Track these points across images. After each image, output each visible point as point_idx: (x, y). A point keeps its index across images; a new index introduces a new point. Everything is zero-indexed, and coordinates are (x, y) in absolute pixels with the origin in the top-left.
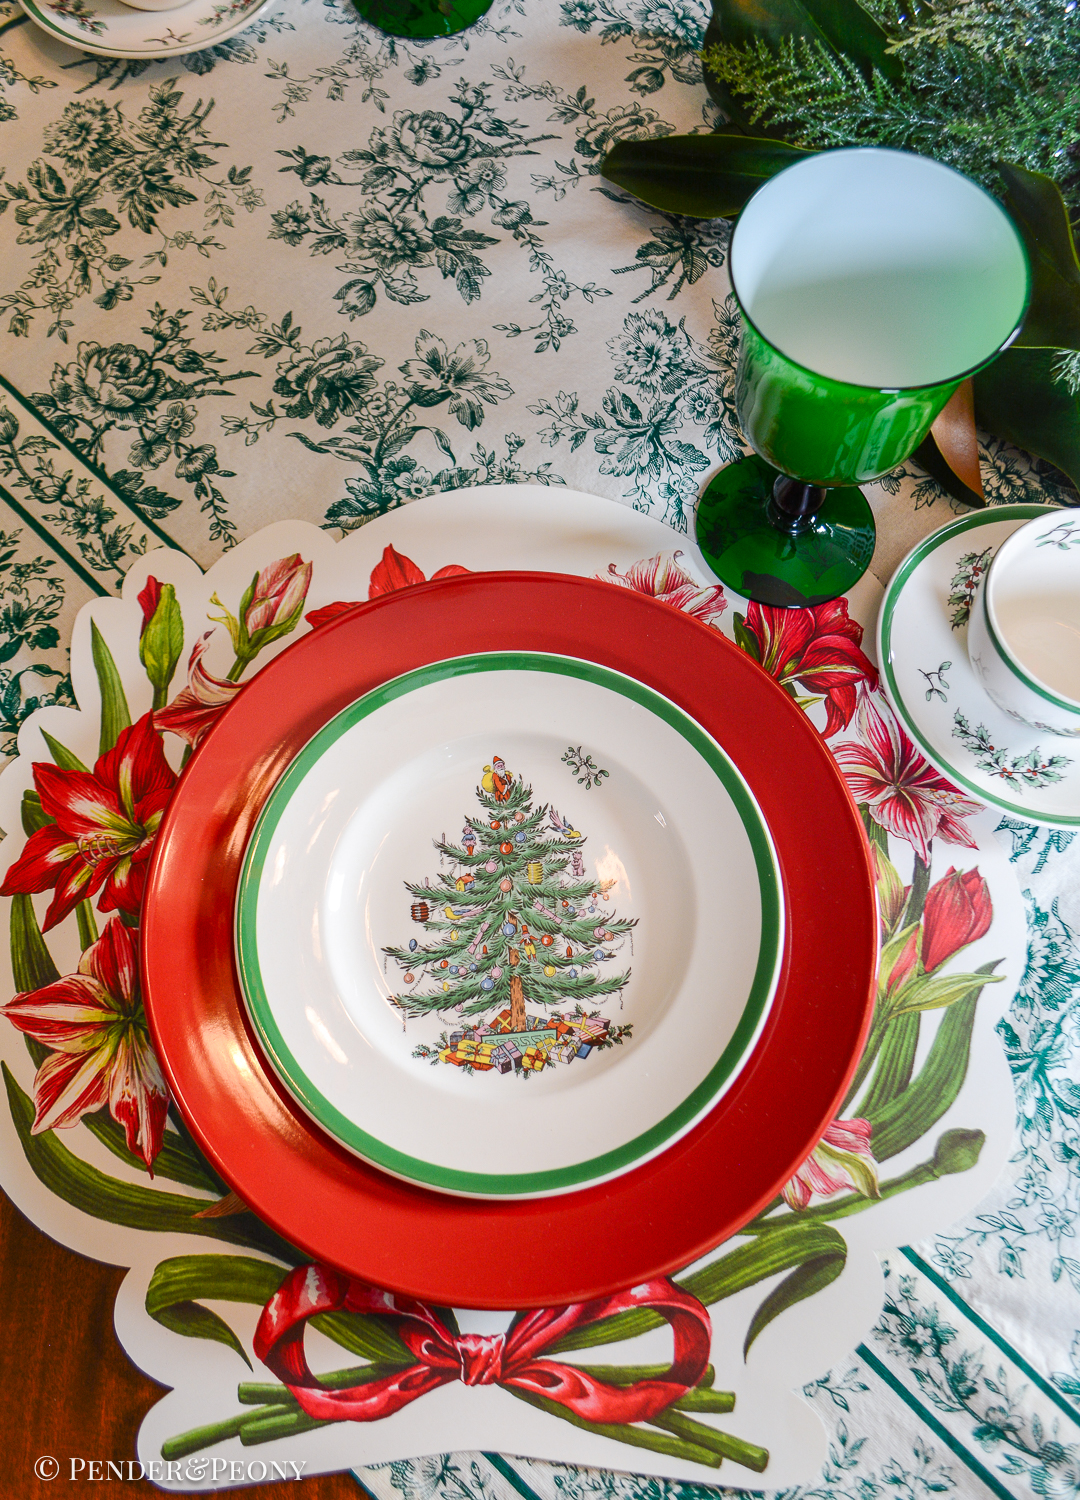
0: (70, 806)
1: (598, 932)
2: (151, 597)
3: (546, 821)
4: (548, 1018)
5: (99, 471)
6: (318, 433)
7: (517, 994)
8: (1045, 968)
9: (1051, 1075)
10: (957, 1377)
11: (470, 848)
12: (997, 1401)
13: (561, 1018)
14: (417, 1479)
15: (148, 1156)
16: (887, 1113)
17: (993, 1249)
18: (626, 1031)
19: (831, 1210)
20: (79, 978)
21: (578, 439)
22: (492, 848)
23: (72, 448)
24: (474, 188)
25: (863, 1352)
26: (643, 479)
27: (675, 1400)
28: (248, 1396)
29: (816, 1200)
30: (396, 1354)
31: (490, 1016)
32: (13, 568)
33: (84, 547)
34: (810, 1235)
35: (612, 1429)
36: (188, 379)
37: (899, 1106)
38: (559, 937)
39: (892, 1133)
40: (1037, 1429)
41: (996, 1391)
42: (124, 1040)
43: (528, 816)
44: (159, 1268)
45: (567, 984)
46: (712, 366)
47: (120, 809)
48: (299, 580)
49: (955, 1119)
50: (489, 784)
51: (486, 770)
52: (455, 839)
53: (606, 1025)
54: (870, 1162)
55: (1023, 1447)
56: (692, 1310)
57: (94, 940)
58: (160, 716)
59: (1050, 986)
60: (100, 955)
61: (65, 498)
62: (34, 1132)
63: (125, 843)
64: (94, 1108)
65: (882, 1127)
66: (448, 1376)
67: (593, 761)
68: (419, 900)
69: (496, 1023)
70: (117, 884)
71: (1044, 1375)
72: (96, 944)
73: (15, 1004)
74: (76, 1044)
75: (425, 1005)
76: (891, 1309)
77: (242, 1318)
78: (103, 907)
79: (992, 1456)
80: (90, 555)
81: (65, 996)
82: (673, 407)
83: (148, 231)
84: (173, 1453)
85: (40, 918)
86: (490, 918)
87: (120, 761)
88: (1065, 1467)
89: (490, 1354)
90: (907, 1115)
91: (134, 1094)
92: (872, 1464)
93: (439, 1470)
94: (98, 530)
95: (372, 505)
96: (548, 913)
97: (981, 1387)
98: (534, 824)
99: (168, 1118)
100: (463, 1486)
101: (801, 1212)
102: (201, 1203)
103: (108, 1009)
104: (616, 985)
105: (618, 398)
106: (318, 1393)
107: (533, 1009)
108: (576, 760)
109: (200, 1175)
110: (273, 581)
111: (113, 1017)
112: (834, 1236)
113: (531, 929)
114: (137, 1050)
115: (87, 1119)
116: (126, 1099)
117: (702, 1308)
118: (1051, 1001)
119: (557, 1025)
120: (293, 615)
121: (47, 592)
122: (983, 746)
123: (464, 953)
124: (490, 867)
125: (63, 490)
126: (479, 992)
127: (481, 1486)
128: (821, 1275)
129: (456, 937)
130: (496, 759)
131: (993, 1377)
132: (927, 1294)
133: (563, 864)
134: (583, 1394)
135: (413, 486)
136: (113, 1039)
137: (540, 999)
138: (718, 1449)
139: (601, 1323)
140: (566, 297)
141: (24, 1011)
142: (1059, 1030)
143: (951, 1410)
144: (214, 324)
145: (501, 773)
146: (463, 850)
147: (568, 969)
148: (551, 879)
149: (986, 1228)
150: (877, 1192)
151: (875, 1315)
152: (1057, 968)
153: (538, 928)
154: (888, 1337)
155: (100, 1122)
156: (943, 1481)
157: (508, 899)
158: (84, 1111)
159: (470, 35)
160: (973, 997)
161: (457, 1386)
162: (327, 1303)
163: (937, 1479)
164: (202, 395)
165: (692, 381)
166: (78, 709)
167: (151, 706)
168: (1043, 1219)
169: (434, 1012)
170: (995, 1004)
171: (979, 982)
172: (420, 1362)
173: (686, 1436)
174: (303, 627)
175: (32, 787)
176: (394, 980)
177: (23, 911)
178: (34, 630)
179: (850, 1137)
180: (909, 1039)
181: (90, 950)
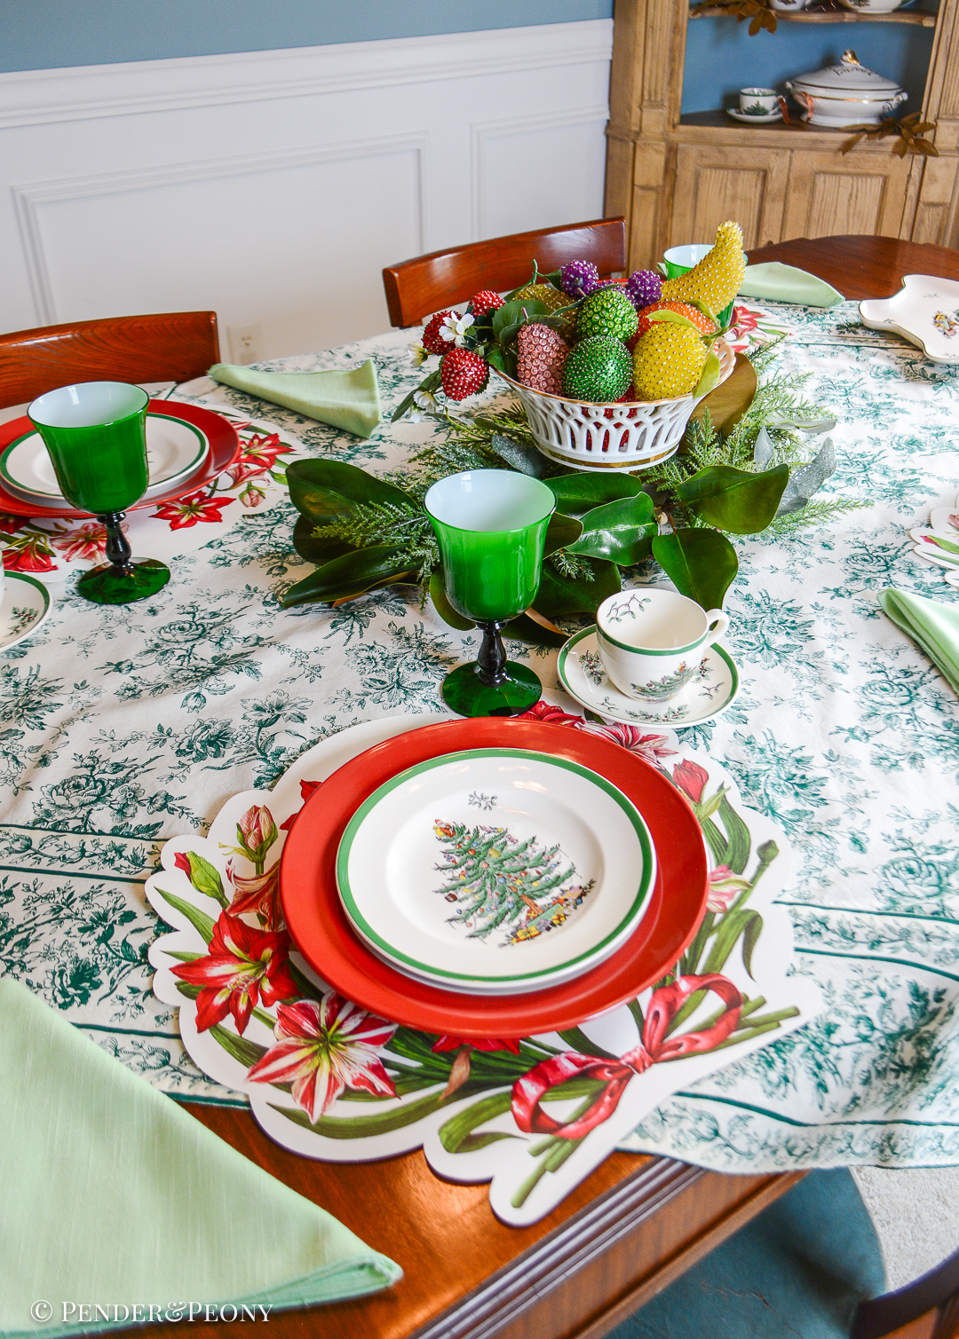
0: (209, 975)
1: (545, 858)
2: (183, 862)
3: (482, 833)
4: (551, 901)
5: (101, 833)
6: (220, 762)
7: (528, 901)
8: (743, 778)
9: (779, 811)
10: (843, 934)
11: (454, 861)
12: (866, 930)
13: (557, 898)
14: (651, 1128)
15: (390, 1092)
16: (728, 857)
17: (814, 883)
18: (592, 882)
19: (738, 903)
20: (281, 1042)
21: (362, 703)
22: (465, 856)
23: (73, 832)
24: (222, 639)
25: (797, 950)
26: (409, 702)
27: (739, 1017)
28: (537, 1152)
29: (729, 904)
30: (594, 1085)
31: (523, 916)
32: (79, 899)
33: (117, 869)
34: (738, 918)
35: (722, 1045)
36: (121, 775)
37: (731, 853)
38: (528, 870)
39: (737, 861)
40: (890, 929)
41: (863, 927)
42: (331, 1054)
43: (471, 835)
44: (440, 1132)
45: (548, 884)
46: (404, 651)
47: (241, 960)
48: (263, 816)
49: (756, 841)
50: (442, 833)
51: (435, 828)
52: (443, 862)
53: (580, 888)
54: (738, 877)
55: (892, 941)
56: (715, 979)
57: (274, 1021)
58: (230, 910)
59: (750, 783)
60: (284, 1026)
61: (87, 854)
62: (313, 1122)
63: (256, 974)
64: (340, 1091)
65: (731, 863)
66: (629, 1076)
67: (485, 795)
68: (446, 894)
69: (528, 918)
70: (268, 992)
71: (876, 910)
72: (278, 1023)
73: (252, 1073)
74: (305, 1070)
75: (487, 930)
76: (796, 926)
77: (504, 1123)
78: (266, 1004)
79: (884, 951)
80: (124, 870)
81: (278, 1055)
82: (399, 673)
83: (43, 729)
84: (520, 1203)
85: (234, 1031)
86: (488, 882)
87: (222, 941)
88: (914, 936)
89: (641, 1056)
90: (737, 854)
91: (357, 1072)
92: (841, 987)
93: (659, 1117)
94: (121, 856)
95: (275, 774)
96: (515, 864)
97: (855, 930)
98: (477, 836)
99: (386, 1070)
100: (676, 1116)
101: (726, 913)
102: (439, 1093)
103: (311, 1045)
104: (571, 872)
105: (368, 681)
106: (572, 1127)
107: (540, 902)
108: (476, 800)
109: (426, 1082)
110: (249, 823)
111: (316, 1047)
112: (748, 911)
113: (512, 874)
114: (343, 1053)
115: (340, 1098)
116: (355, 1077)
117: (719, 975)
118: (755, 788)
119: (557, 901)
120: (273, 830)
121: (110, 898)
122: (648, 717)
123: (488, 900)
124: (470, 863)
125: (83, 851)
126: (509, 910)
127: (685, 1110)
128: (756, 928)
129: (478, 897)
130: (436, 821)
131: (857, 923)
132: (805, 912)
133: (505, 843)
134: (697, 1041)
135: (291, 758)
136: (324, 1056)
137: (540, 897)
138: (774, 1021)
139: (680, 1010)
140: (308, 657)
141: (261, 1073)
142: (767, 795)
143: (852, 947)
144: (117, 747)
145: (444, 826)
146: (451, 864)
147: (543, 879)
148: (504, 852)
149: (804, 877)
150: (750, 885)
151: (791, 932)
152: (747, 776)
153: (515, 872)
154: (804, 938)
155: (349, 1094)
156: (875, 974)
157: (490, 870)
158: (335, 1096)
159: (167, 588)
160: (724, 800)
161: (637, 1078)
162: (542, 1088)
163: (871, 975)
164: (136, 776)
165: (399, 660)
166: (176, 930)
167: (221, 909)
168: (823, 860)
169: (493, 930)
170: (735, 798)
171: (722, 794)
172: (610, 1081)
173: (756, 1025)
174: (282, 834)
175: (178, 979)
176: (462, 929)
177: (221, 1034)
178: (117, 918)
179: (721, 874)
180: (713, 829)
181: (277, 1027)
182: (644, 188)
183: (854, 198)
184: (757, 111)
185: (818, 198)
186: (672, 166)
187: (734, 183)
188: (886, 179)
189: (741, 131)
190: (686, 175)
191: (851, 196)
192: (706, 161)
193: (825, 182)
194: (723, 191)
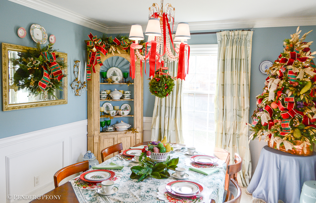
182: (95, 143)
183: (127, 140)
184: (111, 130)
186: (99, 139)
187: (109, 140)
188: (131, 137)
189: (110, 133)
190: (102, 140)
192: (105, 138)
193: (123, 138)
194: (108, 142)
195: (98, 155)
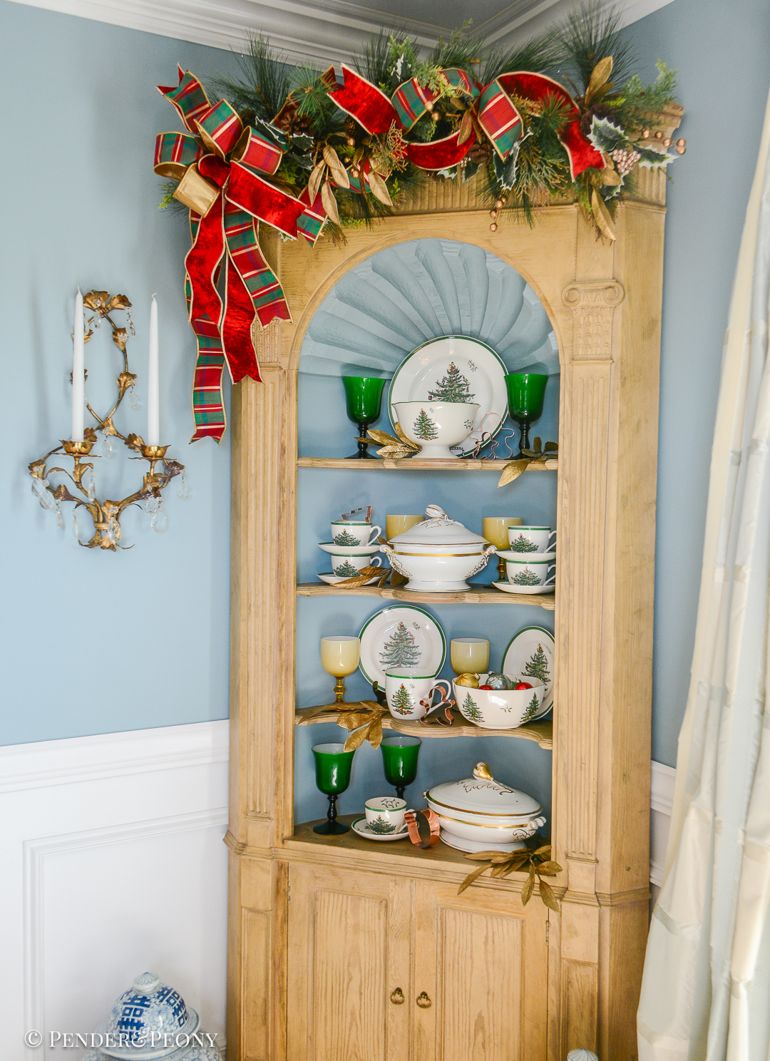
183: (490, 942)
184: (379, 828)
185: (450, 940)
186: (283, 886)
187: (355, 911)
188: (522, 923)
190: (300, 897)
191: (487, 938)
192: (322, 884)
193: (455, 919)
194: (343, 919)
195: (266, 1001)
